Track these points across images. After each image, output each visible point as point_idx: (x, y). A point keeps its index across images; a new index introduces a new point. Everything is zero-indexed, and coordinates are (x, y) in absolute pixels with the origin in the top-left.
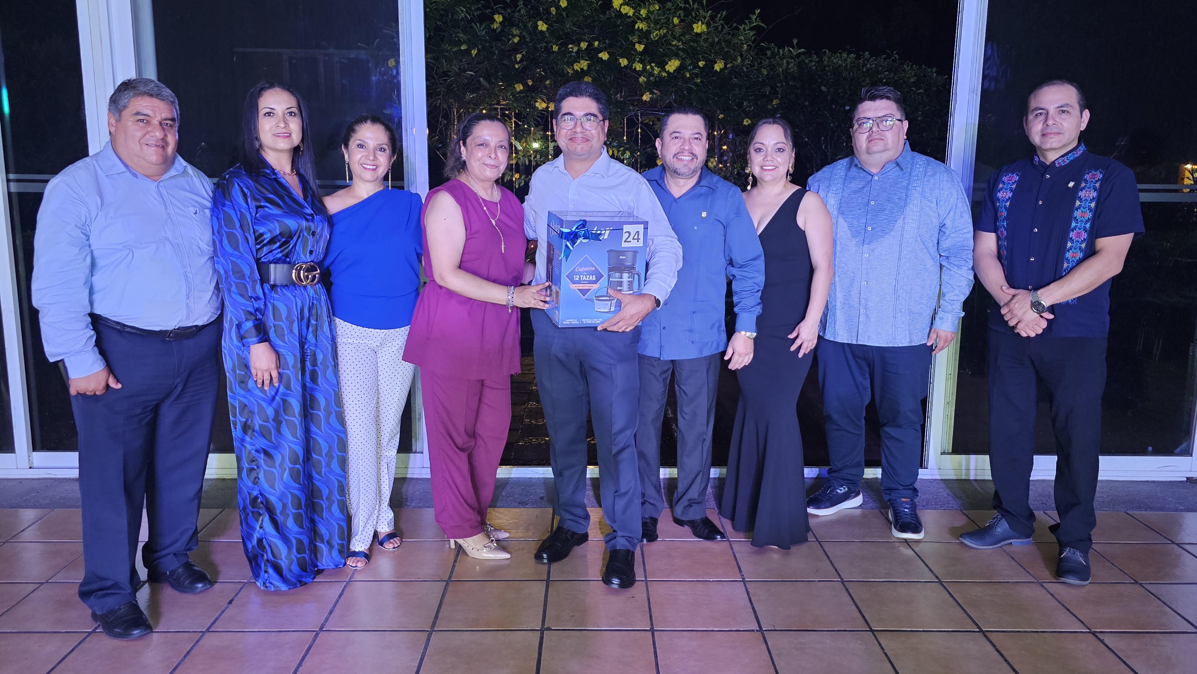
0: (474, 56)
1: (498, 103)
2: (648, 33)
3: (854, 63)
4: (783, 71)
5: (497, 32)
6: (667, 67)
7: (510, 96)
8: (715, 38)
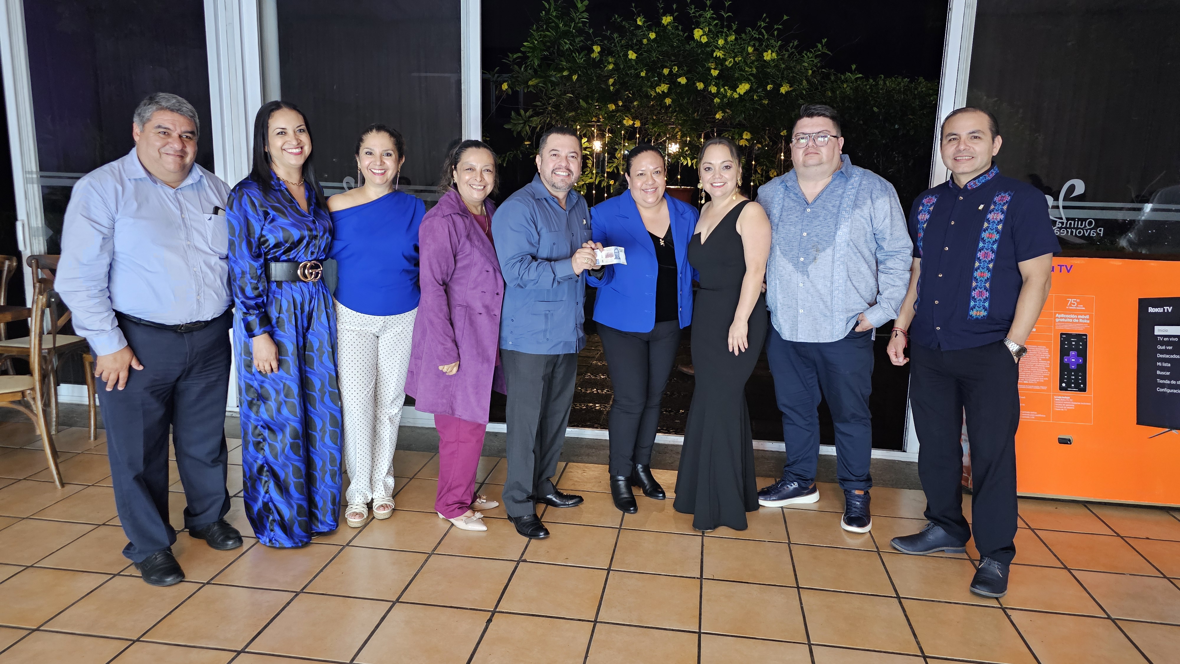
0: (574, 80)
5: (596, 60)
6: (738, 90)
7: (604, 114)
8: (782, 65)
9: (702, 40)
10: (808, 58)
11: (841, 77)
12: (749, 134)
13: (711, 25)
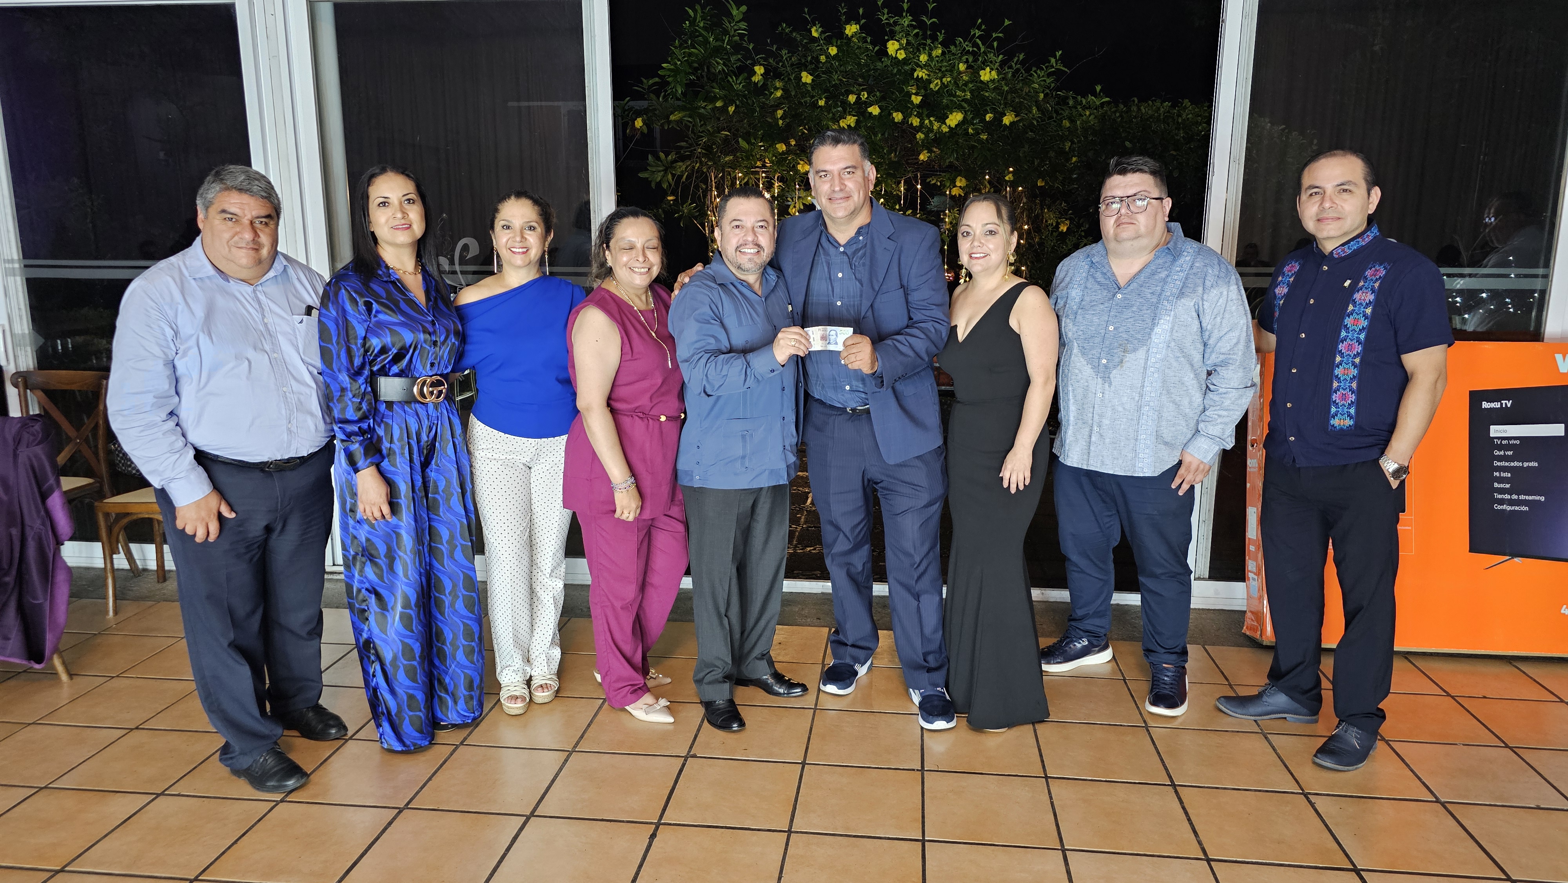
0: (731, 113)
3: (1169, 112)
4: (1083, 124)
5: (759, 85)
6: (947, 121)
8: (1005, 87)
9: (898, 55)
10: (1039, 76)
11: (1081, 101)
12: (963, 179)
13: (909, 35)
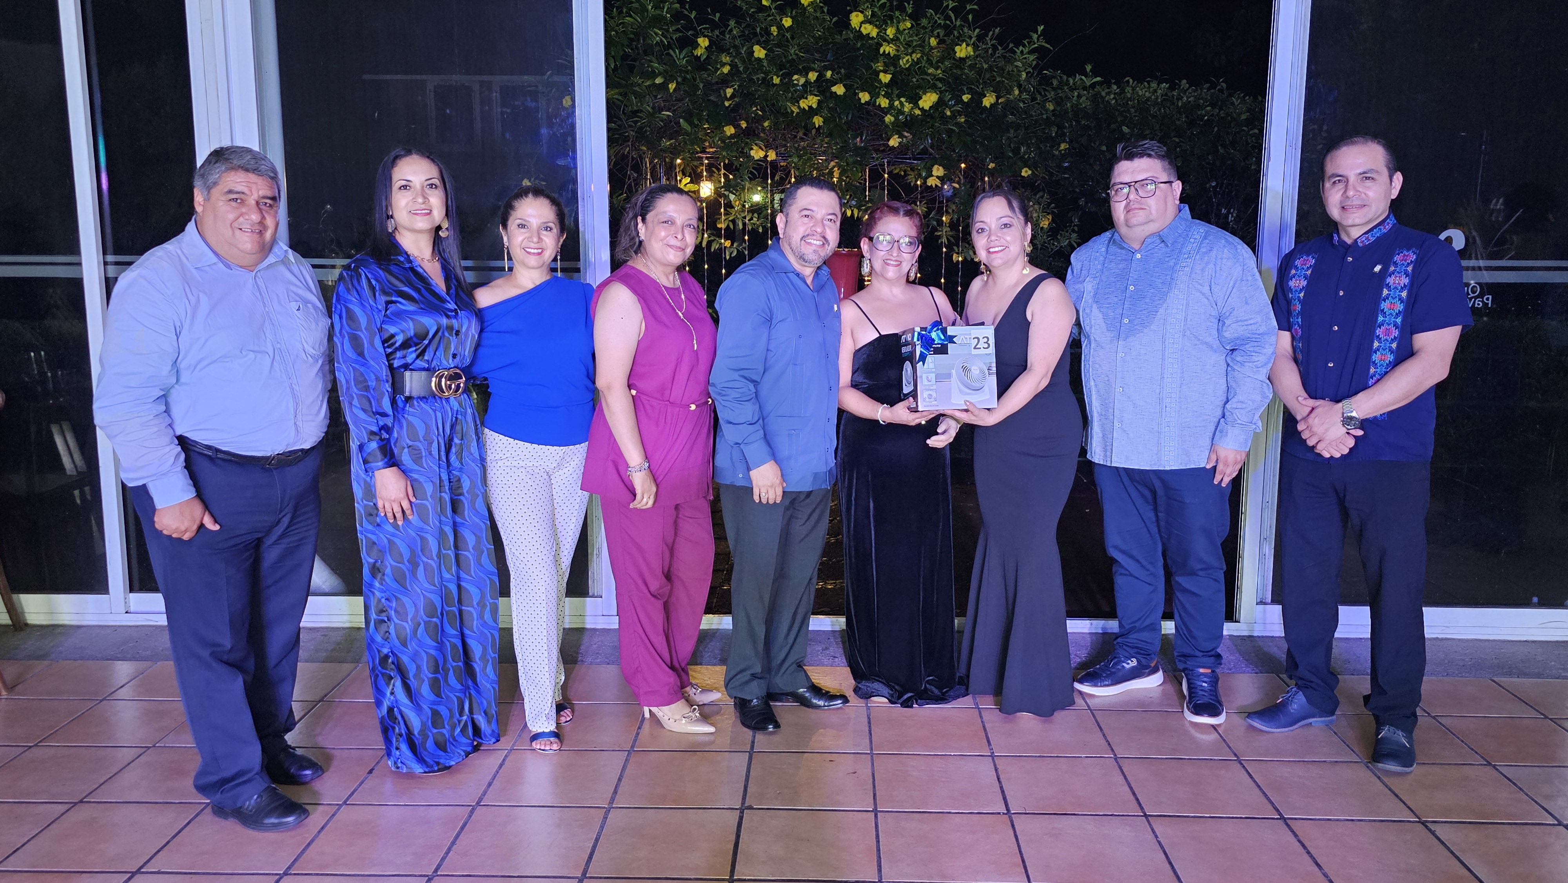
0: (671, 91)
1: (703, 151)
2: (897, 58)
3: (1166, 95)
4: (1072, 107)
5: (702, 60)
6: (921, 103)
7: (718, 141)
8: (983, 64)
9: (862, 29)
10: (1022, 52)
11: (1068, 81)
12: (941, 168)
13: (875, 6)
